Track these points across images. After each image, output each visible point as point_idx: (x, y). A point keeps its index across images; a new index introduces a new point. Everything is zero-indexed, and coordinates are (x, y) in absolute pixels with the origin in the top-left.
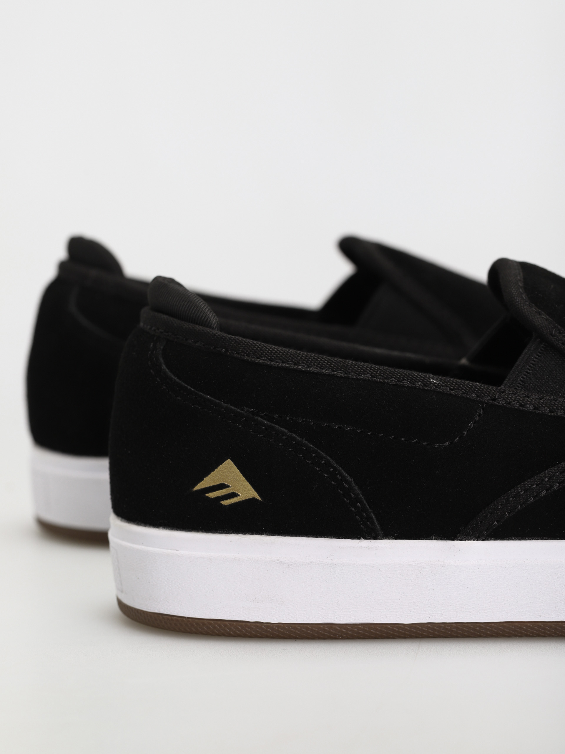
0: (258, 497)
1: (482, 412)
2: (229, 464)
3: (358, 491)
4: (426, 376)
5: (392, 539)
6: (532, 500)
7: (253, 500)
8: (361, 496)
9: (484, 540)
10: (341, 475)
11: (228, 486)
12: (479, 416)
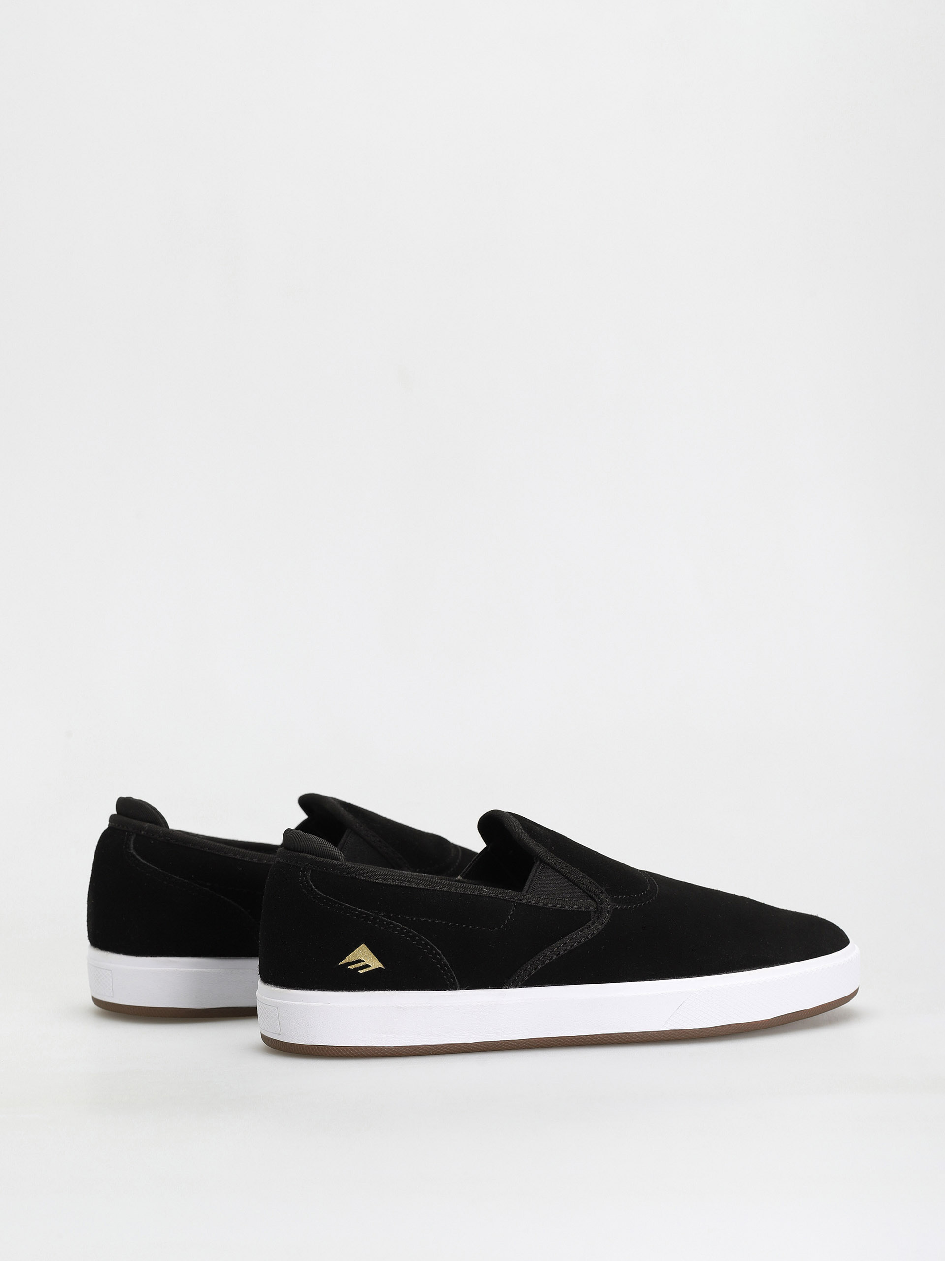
0: (382, 967)
1: (515, 908)
2: (363, 946)
3: (446, 960)
4: (480, 887)
5: (465, 989)
6: (548, 961)
7: (380, 969)
8: (447, 963)
9: (519, 987)
10: (435, 950)
11: (364, 961)
12: (513, 910)
